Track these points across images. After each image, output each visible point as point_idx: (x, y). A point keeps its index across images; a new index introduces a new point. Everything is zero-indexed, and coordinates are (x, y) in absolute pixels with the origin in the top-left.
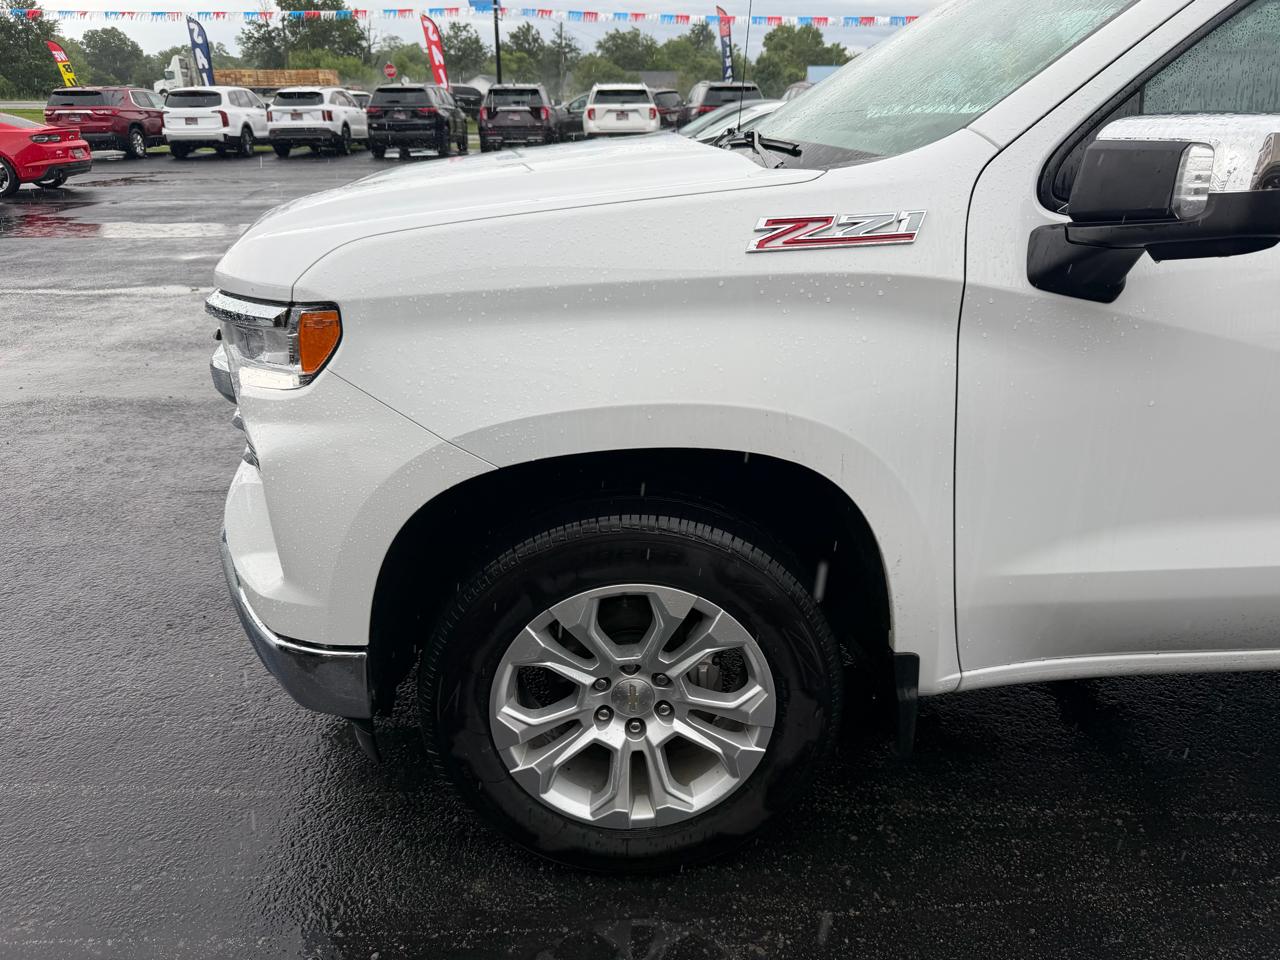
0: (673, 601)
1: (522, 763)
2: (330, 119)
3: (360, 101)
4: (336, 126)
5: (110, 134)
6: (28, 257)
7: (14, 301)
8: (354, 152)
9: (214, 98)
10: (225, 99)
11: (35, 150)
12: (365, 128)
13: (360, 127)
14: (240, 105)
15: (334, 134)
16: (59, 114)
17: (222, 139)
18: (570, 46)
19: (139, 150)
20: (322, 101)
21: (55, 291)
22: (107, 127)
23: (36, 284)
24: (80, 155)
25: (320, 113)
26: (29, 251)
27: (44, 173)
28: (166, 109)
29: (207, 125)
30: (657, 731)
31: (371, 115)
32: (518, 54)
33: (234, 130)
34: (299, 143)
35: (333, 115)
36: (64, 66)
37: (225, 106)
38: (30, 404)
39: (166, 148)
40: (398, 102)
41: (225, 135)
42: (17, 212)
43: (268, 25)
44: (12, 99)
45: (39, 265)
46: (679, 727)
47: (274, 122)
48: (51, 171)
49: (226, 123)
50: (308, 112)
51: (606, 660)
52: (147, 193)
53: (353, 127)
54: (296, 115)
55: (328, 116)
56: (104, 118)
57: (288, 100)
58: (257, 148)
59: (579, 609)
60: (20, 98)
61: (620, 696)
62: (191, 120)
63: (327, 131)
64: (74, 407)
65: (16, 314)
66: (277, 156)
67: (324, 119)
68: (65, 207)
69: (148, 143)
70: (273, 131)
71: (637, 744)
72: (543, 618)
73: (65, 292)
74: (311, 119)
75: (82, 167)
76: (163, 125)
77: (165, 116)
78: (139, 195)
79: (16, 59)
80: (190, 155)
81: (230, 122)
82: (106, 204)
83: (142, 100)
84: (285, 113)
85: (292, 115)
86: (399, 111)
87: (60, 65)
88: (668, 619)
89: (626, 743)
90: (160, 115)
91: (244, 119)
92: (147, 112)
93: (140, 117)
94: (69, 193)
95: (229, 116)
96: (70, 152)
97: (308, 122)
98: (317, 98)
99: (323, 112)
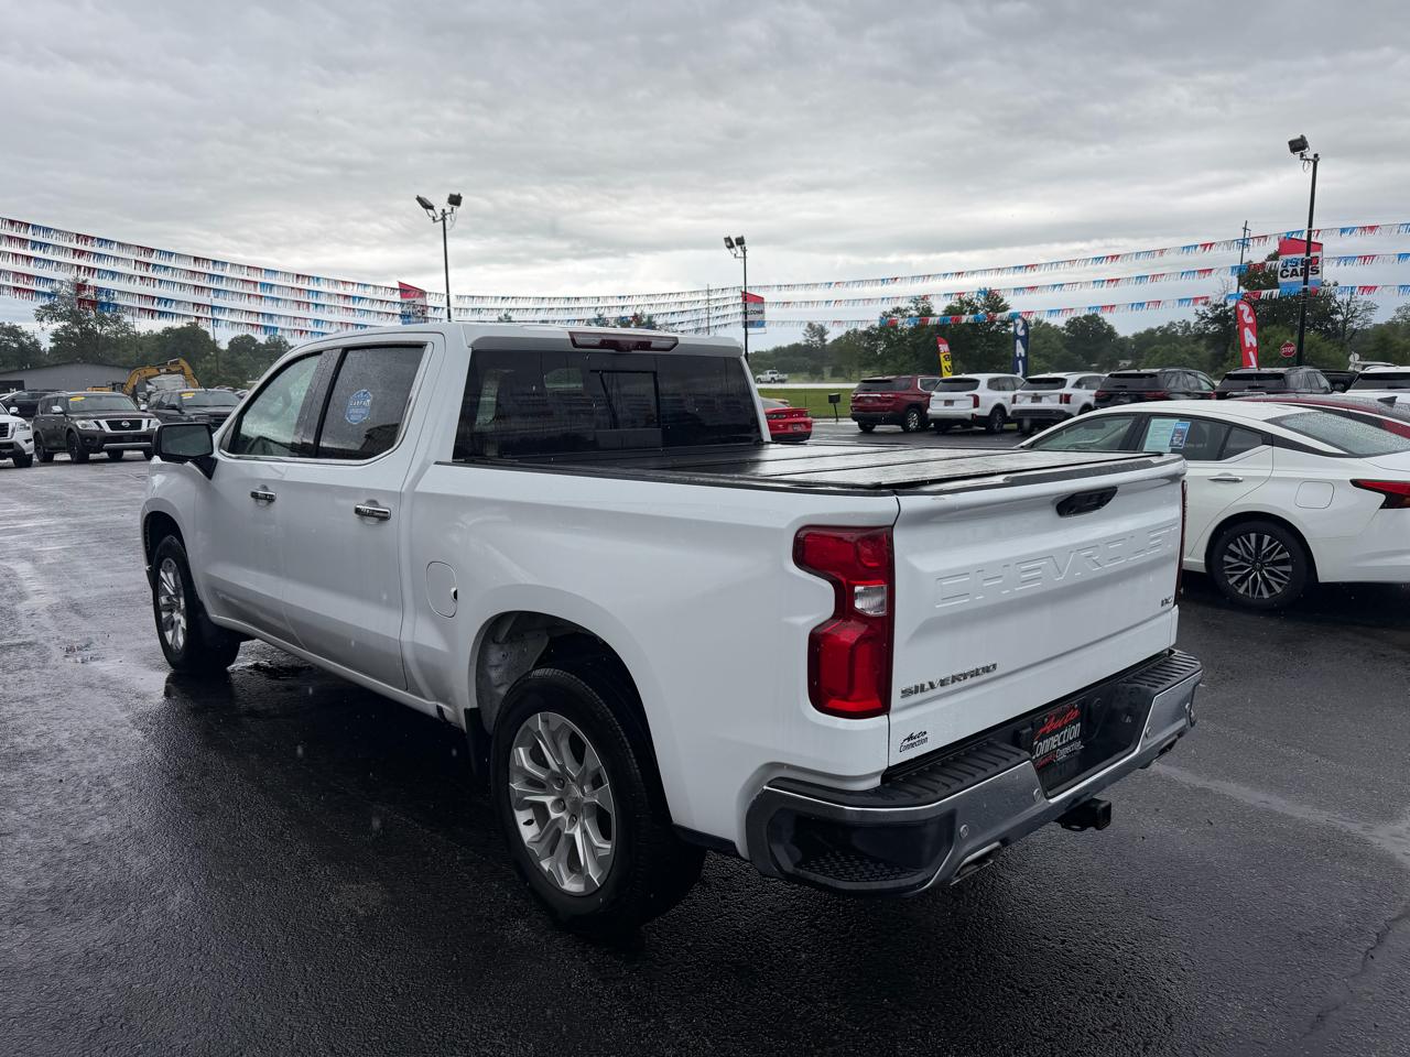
2: (1067, 401)
4: (1071, 408)
5: (892, 412)
9: (973, 384)
10: (982, 385)
16: (860, 398)
17: (970, 418)
19: (912, 426)
20: (1064, 387)
22: (890, 407)
24: (798, 428)
25: (1058, 396)
28: (931, 393)
29: (962, 406)
31: (1100, 399)
33: (984, 410)
35: (1071, 398)
37: (981, 391)
39: (932, 424)
40: (1125, 387)
41: (973, 415)
47: (1018, 404)
49: (976, 403)
50: (1047, 396)
54: (1037, 398)
55: (1066, 399)
56: (889, 400)
57: (1036, 385)
58: (1006, 426)
62: (949, 402)
63: (1062, 412)
66: (1019, 433)
67: (1061, 402)
70: (1014, 412)
74: (1049, 402)
76: (928, 406)
77: (929, 398)
80: (951, 431)
81: (982, 404)
84: (1027, 396)
85: (1034, 398)
86: (1124, 395)
87: (942, 356)
90: (926, 396)
91: (998, 401)
93: (910, 398)
95: (982, 400)
96: (790, 426)
97: (1045, 404)
98: (1060, 383)
99: (1061, 396)
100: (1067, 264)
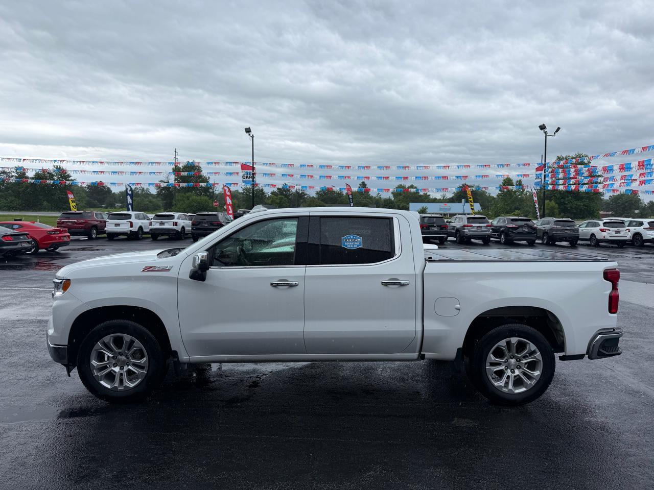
0: (127, 338)
1: (96, 373)
2: (176, 225)
3: (190, 218)
4: (178, 228)
5: (82, 230)
6: (33, 277)
7: (23, 292)
8: (186, 238)
9: (129, 216)
10: (133, 217)
11: (48, 236)
12: (191, 228)
13: (189, 228)
14: (139, 219)
15: (177, 231)
16: (63, 222)
17: (129, 232)
18: (304, 193)
19: (94, 236)
20: (174, 219)
21: (39, 289)
22: (82, 227)
23: (33, 286)
24: (65, 239)
25: (172, 223)
26: (34, 275)
27: (49, 246)
28: (108, 220)
29: (124, 226)
30: (126, 368)
31: (193, 224)
32: (280, 196)
33: (135, 229)
34: (163, 234)
35: (178, 224)
36: (72, 201)
37: (133, 220)
38: (19, 321)
39: (105, 235)
40: (205, 219)
41: (131, 231)
42: (35, 260)
43: (168, 182)
44: (48, 211)
45: (36, 280)
46: (130, 367)
47: (152, 226)
48: (52, 245)
49: (132, 226)
50: (167, 222)
51: (115, 351)
52: (90, 254)
53: (187, 228)
54: (162, 224)
55: (176, 224)
56: (81, 223)
57: (159, 218)
58: (144, 236)
59: (108, 339)
60: (51, 211)
61: (119, 360)
62: (117, 225)
63: (174, 230)
64: (32, 322)
65: (23, 296)
66: (152, 239)
67: (174, 225)
68: (53, 259)
69: (98, 233)
70: (151, 230)
71: (122, 372)
72: (101, 340)
73: (42, 289)
74: (168, 225)
75: (66, 244)
76: (105, 227)
77: (107, 223)
78: (86, 255)
79: (53, 195)
80: (115, 239)
81: (134, 226)
82: (71, 258)
83: (99, 216)
84: (157, 222)
85: (160, 223)
86: (205, 223)
87: (70, 200)
88: (126, 342)
89: (119, 371)
90: (105, 222)
91: (140, 224)
92: (100, 221)
93: (96, 223)
94: (58, 253)
95: (133, 224)
96: (62, 238)
97: (166, 226)
98: (172, 217)
99: (174, 222)
100: (157, 164)
